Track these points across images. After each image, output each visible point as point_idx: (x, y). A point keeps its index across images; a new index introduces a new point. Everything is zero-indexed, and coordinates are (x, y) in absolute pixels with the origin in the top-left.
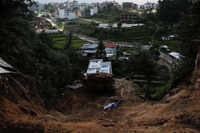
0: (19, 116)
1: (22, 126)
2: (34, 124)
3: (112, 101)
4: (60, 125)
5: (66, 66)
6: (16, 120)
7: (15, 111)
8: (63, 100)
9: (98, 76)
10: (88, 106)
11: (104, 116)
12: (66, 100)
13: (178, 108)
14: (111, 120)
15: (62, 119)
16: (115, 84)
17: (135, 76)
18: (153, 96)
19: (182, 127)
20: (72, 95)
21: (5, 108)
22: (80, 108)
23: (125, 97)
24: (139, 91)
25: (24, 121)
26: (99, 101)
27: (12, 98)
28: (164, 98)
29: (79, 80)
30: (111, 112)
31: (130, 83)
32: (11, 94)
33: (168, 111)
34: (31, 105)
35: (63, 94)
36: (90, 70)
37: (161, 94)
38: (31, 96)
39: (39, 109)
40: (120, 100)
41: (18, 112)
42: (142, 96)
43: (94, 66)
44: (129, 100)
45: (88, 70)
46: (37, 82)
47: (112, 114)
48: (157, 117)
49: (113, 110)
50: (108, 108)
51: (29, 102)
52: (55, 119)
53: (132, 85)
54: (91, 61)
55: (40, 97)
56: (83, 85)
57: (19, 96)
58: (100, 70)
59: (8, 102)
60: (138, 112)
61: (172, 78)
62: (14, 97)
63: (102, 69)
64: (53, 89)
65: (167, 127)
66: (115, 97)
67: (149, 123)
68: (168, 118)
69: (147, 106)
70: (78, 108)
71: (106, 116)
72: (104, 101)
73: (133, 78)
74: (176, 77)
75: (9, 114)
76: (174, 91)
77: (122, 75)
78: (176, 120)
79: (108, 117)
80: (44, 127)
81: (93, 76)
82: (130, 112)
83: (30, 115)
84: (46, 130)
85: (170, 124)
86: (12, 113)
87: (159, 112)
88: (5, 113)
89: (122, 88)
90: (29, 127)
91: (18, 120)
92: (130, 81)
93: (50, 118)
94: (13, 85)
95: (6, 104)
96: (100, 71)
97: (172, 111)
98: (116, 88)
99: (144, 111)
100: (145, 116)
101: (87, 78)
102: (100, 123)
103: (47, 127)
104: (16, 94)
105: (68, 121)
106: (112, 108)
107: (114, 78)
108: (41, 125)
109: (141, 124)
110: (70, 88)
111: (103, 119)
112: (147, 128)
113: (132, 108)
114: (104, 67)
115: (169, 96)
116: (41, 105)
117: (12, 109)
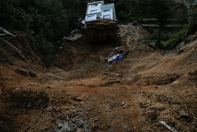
0: (19, 82)
1: (25, 94)
2: (37, 91)
3: (116, 52)
4: (64, 91)
5: (59, 13)
6: (17, 88)
7: (13, 77)
8: (61, 55)
9: (99, 24)
10: (90, 59)
11: (108, 70)
12: (65, 54)
13: (193, 61)
14: (117, 74)
15: (64, 77)
16: (120, 32)
17: (144, 20)
18: (165, 43)
19: (195, 85)
20: (71, 49)
21: (2, 76)
22: (82, 62)
23: (131, 47)
24: (148, 39)
25: (25, 89)
26: (103, 53)
27: (6, 59)
28: (177, 47)
29: (77, 29)
30: (116, 65)
31: (138, 29)
32: (4, 55)
33: (181, 65)
34: (28, 65)
35: (61, 48)
36: (88, 17)
37: (174, 42)
38: (26, 56)
39: (37, 68)
40: (126, 51)
41: (16, 78)
42: (152, 44)
43: (93, 11)
44: (136, 50)
45: (86, 17)
46: (29, 38)
47: (118, 67)
48: (168, 73)
49: (118, 62)
50: (113, 61)
51: (25, 62)
52: (56, 79)
53: (140, 31)
54: (89, 5)
55: (36, 55)
56: (82, 36)
57: (12, 57)
58: (101, 15)
59: (3, 69)
60: (146, 64)
61: (190, 23)
62: (8, 58)
63: (104, 14)
64: (49, 45)
65: (179, 85)
66: (120, 47)
67: (158, 78)
68: (181, 73)
69: (158, 57)
70: (79, 62)
71: (111, 70)
72: (108, 52)
73: (141, 22)
74: (196, 21)
75: (9, 82)
76: (191, 38)
77: (129, 19)
78: (189, 76)
79: (114, 70)
80: (48, 95)
81: (93, 23)
82: (137, 64)
83: (29, 77)
84: (51, 98)
85: (182, 81)
86: (11, 79)
87: (170, 66)
88: (4, 81)
89: (128, 35)
90: (32, 95)
91: (19, 87)
92: (138, 26)
93: (51, 77)
94: (3, 45)
95: (2, 71)
96: (102, 17)
97: (186, 65)
98: (121, 36)
99: (154, 63)
100: (154, 70)
101: (86, 26)
102: (105, 78)
103: (51, 94)
104: (9, 55)
105: (70, 79)
106: (117, 60)
107: (118, 25)
108: (44, 93)
109: (149, 80)
110: (68, 40)
111: (107, 74)
112: (157, 88)
113: (140, 59)
114: (106, 11)
115: (184, 44)
116: (39, 64)
117: (10, 75)
